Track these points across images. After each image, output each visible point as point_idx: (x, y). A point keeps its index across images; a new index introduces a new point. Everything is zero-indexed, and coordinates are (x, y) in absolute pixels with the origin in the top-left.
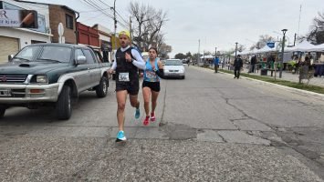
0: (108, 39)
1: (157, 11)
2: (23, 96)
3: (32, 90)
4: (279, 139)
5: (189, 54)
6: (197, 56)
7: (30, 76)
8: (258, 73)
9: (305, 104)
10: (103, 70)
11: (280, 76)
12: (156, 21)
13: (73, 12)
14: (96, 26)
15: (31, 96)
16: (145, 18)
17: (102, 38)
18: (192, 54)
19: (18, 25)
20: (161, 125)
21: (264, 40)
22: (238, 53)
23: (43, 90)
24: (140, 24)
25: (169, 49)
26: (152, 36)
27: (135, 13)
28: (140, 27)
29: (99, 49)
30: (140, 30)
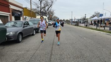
24: (41, 2)
28: (41, 4)
29: (10, 15)
30: (41, 6)
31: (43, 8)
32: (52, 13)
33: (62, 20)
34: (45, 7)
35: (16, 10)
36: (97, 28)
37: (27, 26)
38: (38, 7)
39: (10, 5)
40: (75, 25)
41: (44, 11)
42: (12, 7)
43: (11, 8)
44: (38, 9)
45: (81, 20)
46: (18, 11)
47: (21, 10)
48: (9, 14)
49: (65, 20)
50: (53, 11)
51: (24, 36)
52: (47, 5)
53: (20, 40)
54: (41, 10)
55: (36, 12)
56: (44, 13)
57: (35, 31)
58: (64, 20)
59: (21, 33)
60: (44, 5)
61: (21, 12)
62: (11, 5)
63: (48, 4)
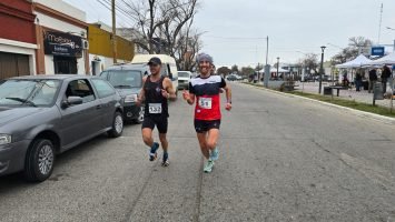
21: (358, 45)
28: (151, 11)
29: (36, 50)
30: (152, 17)
31: (159, 25)
32: (193, 43)
33: (230, 68)
34: (166, 22)
35: (58, 34)
36: (377, 102)
37: (80, 102)
38: (142, 23)
39: (35, 13)
40: (281, 90)
41: (164, 37)
42: (43, 21)
43: (41, 24)
44: (140, 29)
45: (298, 67)
46: (68, 36)
47: (77, 31)
48: (35, 46)
49: (239, 68)
50: (196, 37)
51: (64, 148)
52: (176, 14)
53: (44, 171)
54: (153, 30)
55: (134, 41)
56: (164, 43)
57: (119, 119)
58: (235, 68)
59: (48, 135)
60: (164, 13)
61: (77, 40)
62: (39, 16)
63: (179, 10)
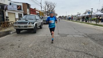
0: (38, 12)
1: (53, 3)
2: (27, 27)
3: (29, 26)
4: (87, 36)
5: (63, 16)
6: (66, 17)
7: (28, 23)
8: (84, 22)
9: (96, 29)
10: (42, 21)
11: (91, 22)
12: (53, 6)
13: (29, 5)
14: (35, 8)
15: (29, 27)
16: (50, 5)
17: (37, 12)
18: (64, 16)
19: (17, 9)
20: (58, 34)
21: (87, 11)
22: (79, 16)
23: (31, 26)
24: (48, 7)
25: (57, 15)
26: (52, 11)
27: (47, 4)
